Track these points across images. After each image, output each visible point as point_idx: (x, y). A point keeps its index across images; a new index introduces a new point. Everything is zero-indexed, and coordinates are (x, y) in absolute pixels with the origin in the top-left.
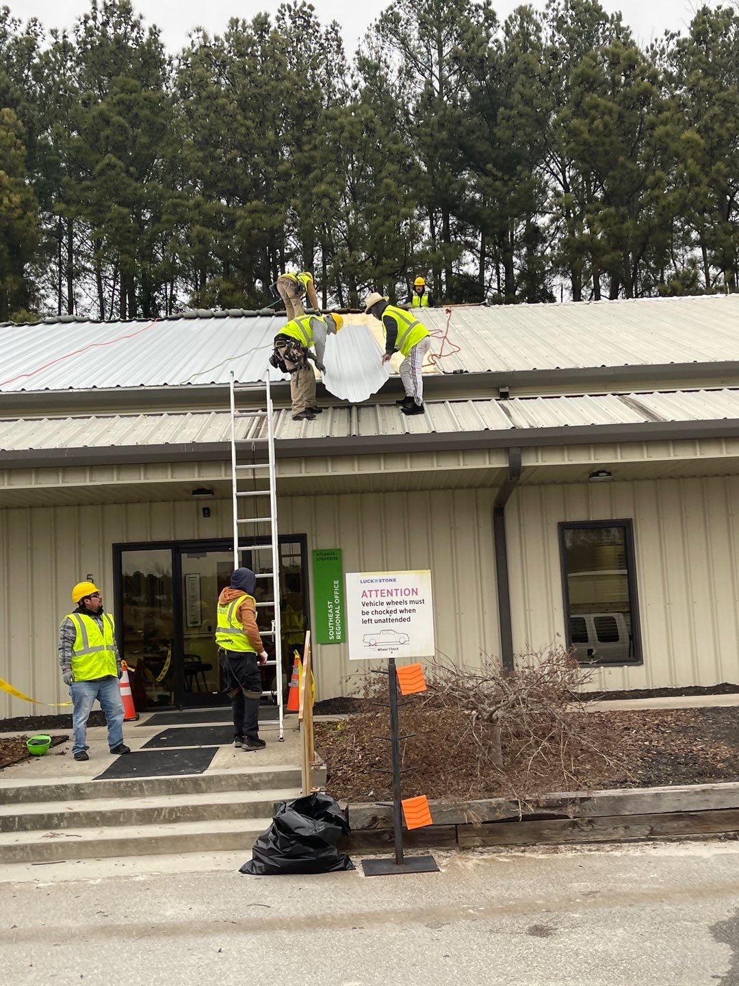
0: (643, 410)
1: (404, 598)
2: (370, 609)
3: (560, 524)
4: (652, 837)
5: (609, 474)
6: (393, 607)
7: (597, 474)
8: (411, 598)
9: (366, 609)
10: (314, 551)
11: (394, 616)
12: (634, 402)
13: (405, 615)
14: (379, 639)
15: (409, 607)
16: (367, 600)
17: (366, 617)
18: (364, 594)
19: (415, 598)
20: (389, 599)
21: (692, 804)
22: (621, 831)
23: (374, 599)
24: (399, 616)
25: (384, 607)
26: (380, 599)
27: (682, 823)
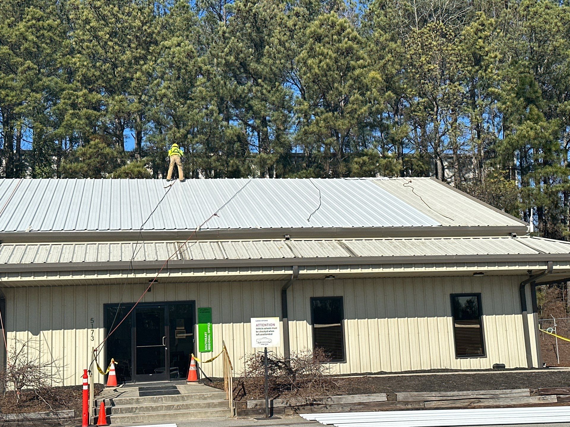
0: (348, 249)
1: (270, 327)
2: (259, 330)
3: (311, 298)
4: (351, 411)
5: (334, 277)
6: (266, 330)
7: (328, 277)
8: (273, 327)
9: (257, 330)
10: (199, 309)
11: (267, 333)
12: (344, 244)
13: (270, 333)
14: (262, 341)
15: (272, 330)
16: (258, 327)
17: (257, 333)
18: (257, 325)
19: (274, 327)
20: (265, 327)
21: (364, 400)
22: (341, 409)
23: (260, 327)
24: (268, 333)
25: (264, 330)
26: (262, 327)
27: (361, 406)
